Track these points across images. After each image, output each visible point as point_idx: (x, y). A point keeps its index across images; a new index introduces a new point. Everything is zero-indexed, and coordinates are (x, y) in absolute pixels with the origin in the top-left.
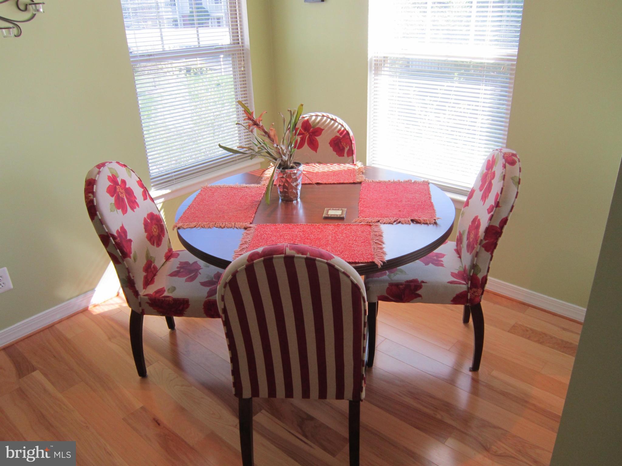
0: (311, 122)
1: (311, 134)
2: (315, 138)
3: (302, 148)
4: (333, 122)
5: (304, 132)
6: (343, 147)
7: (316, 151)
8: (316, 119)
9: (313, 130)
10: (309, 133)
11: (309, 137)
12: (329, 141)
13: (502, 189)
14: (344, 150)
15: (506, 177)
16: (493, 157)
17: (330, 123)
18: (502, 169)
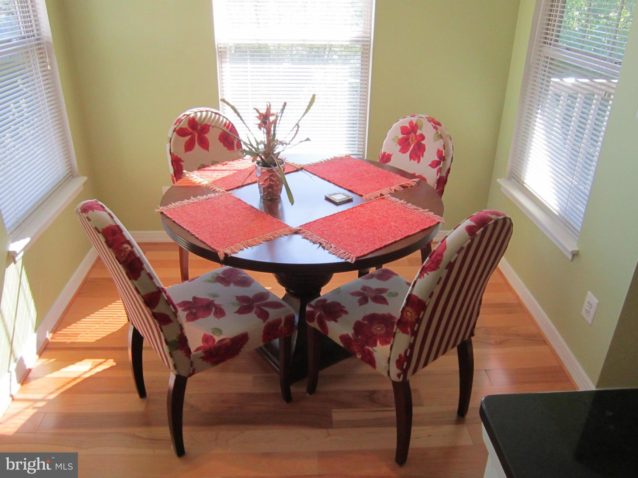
0: (197, 119)
1: (199, 132)
2: (205, 136)
3: (193, 150)
4: (217, 116)
5: (192, 131)
6: (232, 140)
7: (208, 150)
8: (201, 116)
9: (201, 127)
10: (197, 132)
11: (198, 136)
12: (218, 137)
13: (444, 146)
14: (233, 143)
15: (443, 136)
16: (411, 123)
17: (215, 117)
18: (434, 130)
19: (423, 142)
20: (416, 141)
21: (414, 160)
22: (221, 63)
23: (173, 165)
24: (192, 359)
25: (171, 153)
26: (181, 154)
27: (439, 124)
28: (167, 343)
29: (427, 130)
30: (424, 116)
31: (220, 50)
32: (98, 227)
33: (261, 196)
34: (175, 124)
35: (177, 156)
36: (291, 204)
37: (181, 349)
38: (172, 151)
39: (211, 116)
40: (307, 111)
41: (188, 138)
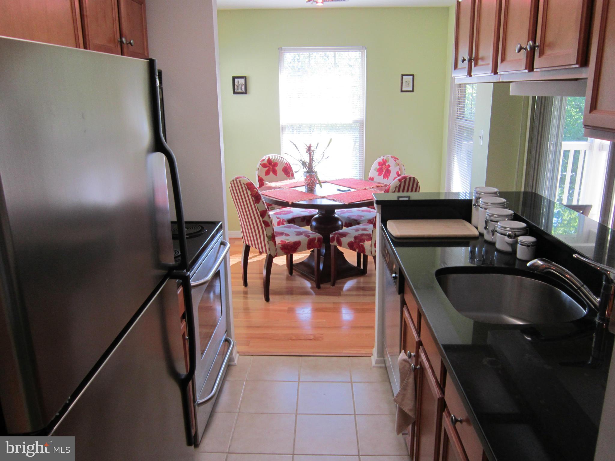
0: (272, 160)
2: (275, 168)
3: (269, 175)
4: (282, 159)
5: (269, 165)
7: (276, 175)
8: (275, 158)
9: (273, 164)
10: (272, 166)
11: (272, 168)
12: (282, 169)
13: (400, 169)
14: (289, 173)
15: (399, 164)
16: (383, 160)
17: (281, 159)
18: (395, 162)
19: (389, 169)
20: (386, 169)
21: (386, 178)
22: (283, 133)
23: (259, 182)
24: (276, 248)
25: (258, 176)
26: (263, 176)
27: (397, 159)
28: (267, 236)
29: (391, 162)
30: (389, 156)
31: (282, 127)
32: (244, 183)
33: (306, 189)
34: (261, 162)
35: (261, 178)
36: (320, 187)
37: (273, 241)
38: (259, 175)
39: (277, 158)
40: (328, 146)
41: (267, 168)
